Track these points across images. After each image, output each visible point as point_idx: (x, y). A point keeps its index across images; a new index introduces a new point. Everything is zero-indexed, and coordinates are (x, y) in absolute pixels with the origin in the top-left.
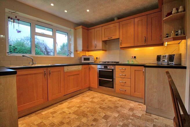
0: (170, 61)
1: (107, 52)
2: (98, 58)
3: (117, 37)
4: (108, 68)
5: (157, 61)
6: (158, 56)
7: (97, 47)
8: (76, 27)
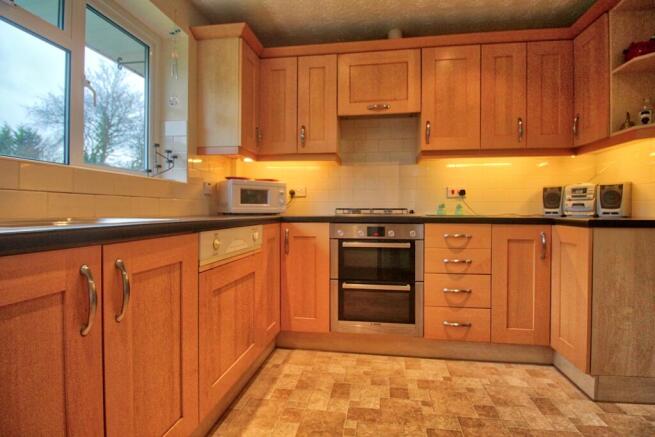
0: (603, 207)
1: (344, 168)
2: (297, 194)
3: (411, 108)
4: (391, 234)
5: (546, 207)
6: (545, 190)
7: (309, 144)
8: (200, 25)
